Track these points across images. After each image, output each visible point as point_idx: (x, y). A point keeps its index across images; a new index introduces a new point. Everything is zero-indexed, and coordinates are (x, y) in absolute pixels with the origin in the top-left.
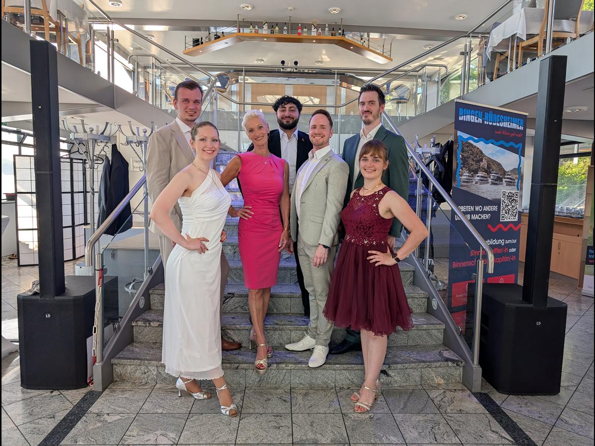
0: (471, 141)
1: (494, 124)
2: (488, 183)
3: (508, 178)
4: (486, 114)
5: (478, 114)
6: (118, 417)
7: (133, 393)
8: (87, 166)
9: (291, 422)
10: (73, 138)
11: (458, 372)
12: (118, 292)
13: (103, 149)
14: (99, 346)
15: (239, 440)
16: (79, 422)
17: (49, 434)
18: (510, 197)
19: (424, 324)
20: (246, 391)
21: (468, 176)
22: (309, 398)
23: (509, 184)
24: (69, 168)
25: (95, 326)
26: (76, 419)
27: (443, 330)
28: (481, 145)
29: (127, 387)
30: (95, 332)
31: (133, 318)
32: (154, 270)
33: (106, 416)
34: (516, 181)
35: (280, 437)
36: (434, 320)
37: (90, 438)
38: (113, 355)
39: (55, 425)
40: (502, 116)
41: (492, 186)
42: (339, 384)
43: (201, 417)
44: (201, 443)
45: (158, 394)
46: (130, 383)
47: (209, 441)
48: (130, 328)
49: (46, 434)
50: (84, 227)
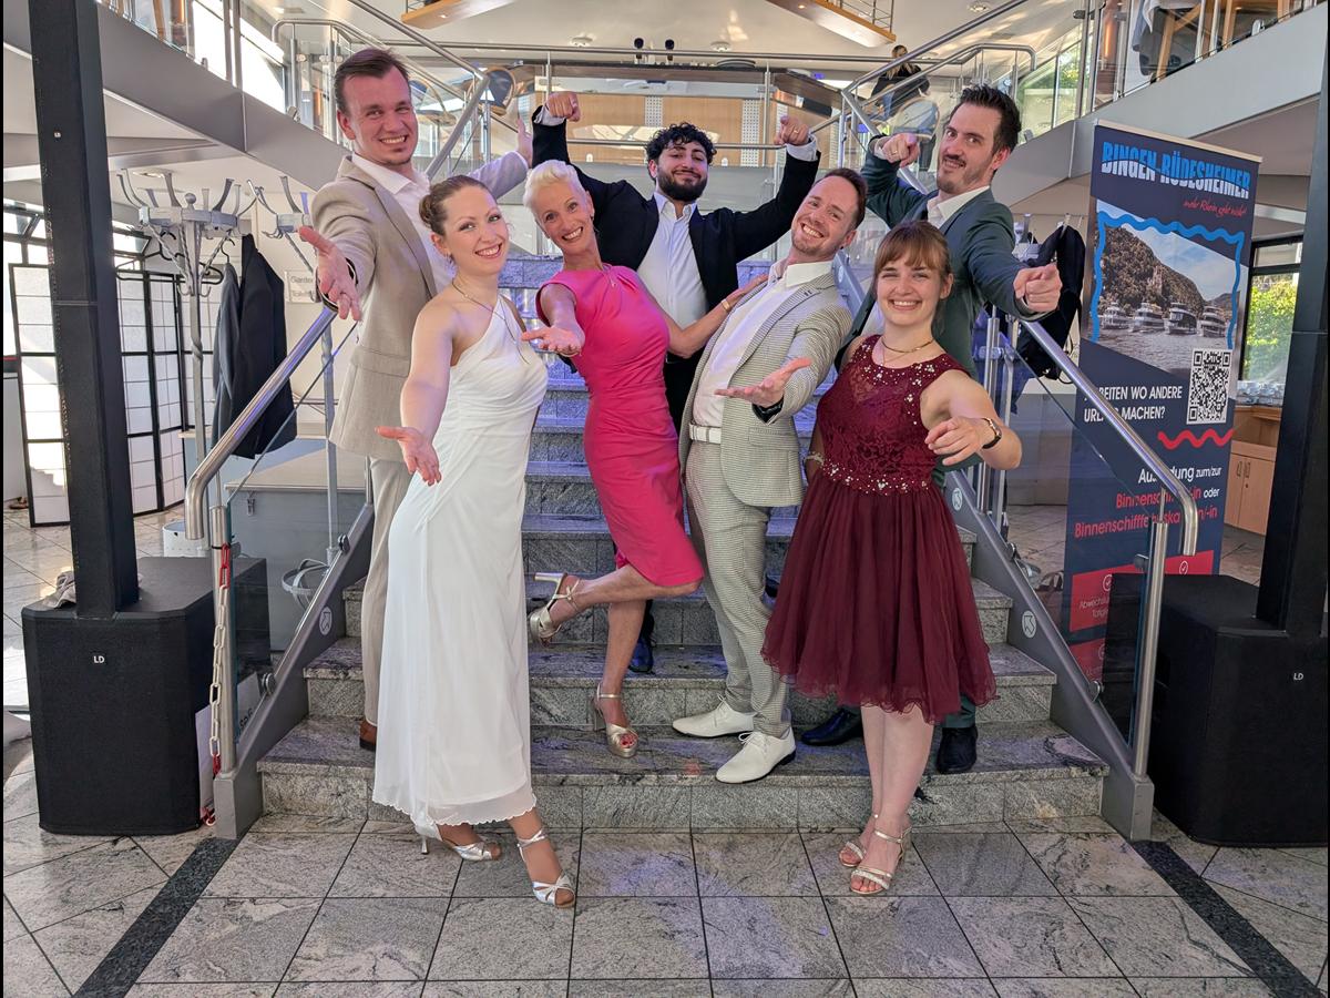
0: (1128, 227)
1: (1183, 184)
2: (1164, 330)
3: (1208, 319)
4: (1166, 157)
5: (1146, 158)
6: (277, 908)
7: (311, 843)
8: (184, 288)
9: (700, 920)
10: (146, 220)
11: (1093, 791)
12: (266, 596)
13: (220, 248)
14: (226, 732)
15: (578, 970)
16: (184, 922)
17: (110, 954)
18: (1213, 365)
19: (1006, 674)
20: (584, 839)
21: (1119, 313)
22: (739, 856)
23: (1213, 332)
24: (141, 295)
25: (215, 684)
26: (175, 914)
27: (1050, 688)
28: (1149, 236)
29: (295, 830)
30: (215, 698)
31: (304, 661)
32: (353, 545)
33: (247, 905)
34: (1227, 325)
35: (676, 959)
36: (1028, 664)
37: (212, 965)
38: (260, 752)
39: (124, 929)
40: (1201, 163)
41: (1172, 337)
42: (808, 821)
43: (480, 907)
44: (485, 976)
45: (371, 847)
46: (304, 819)
47: (504, 973)
48: (298, 684)
49: (102, 955)
50: (179, 435)
